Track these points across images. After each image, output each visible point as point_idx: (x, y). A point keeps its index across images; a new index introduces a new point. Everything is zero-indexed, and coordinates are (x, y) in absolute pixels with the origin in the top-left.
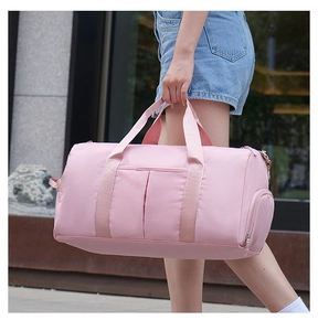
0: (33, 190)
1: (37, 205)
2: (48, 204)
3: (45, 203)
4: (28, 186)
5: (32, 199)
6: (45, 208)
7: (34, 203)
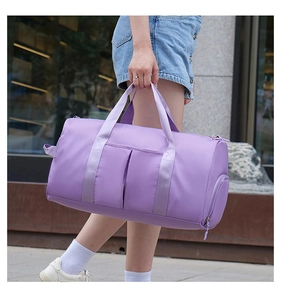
0: (242, 167)
1: (247, 182)
2: (258, 181)
3: (255, 180)
4: (237, 164)
5: (242, 176)
6: (255, 185)
7: (244, 180)
